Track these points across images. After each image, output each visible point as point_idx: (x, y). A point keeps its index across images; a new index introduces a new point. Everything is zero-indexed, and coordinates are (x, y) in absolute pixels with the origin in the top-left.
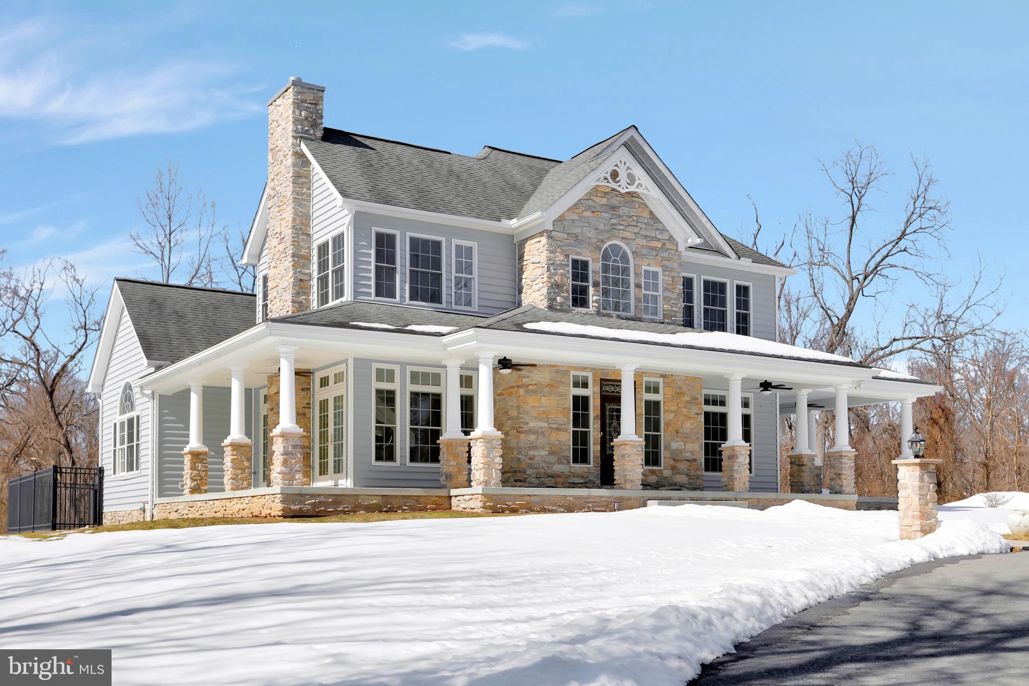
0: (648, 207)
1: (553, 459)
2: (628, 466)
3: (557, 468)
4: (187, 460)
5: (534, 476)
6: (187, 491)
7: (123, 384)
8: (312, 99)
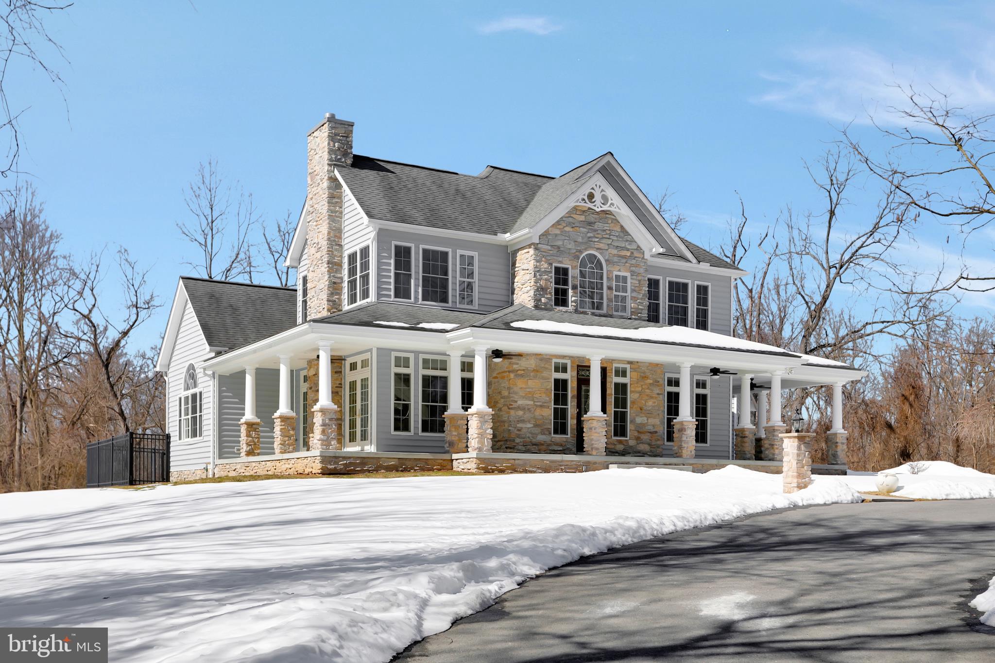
0: (619, 222)
1: (537, 430)
2: (595, 436)
3: (541, 438)
4: (243, 429)
5: (522, 444)
6: (243, 454)
7: (187, 364)
8: (344, 132)
